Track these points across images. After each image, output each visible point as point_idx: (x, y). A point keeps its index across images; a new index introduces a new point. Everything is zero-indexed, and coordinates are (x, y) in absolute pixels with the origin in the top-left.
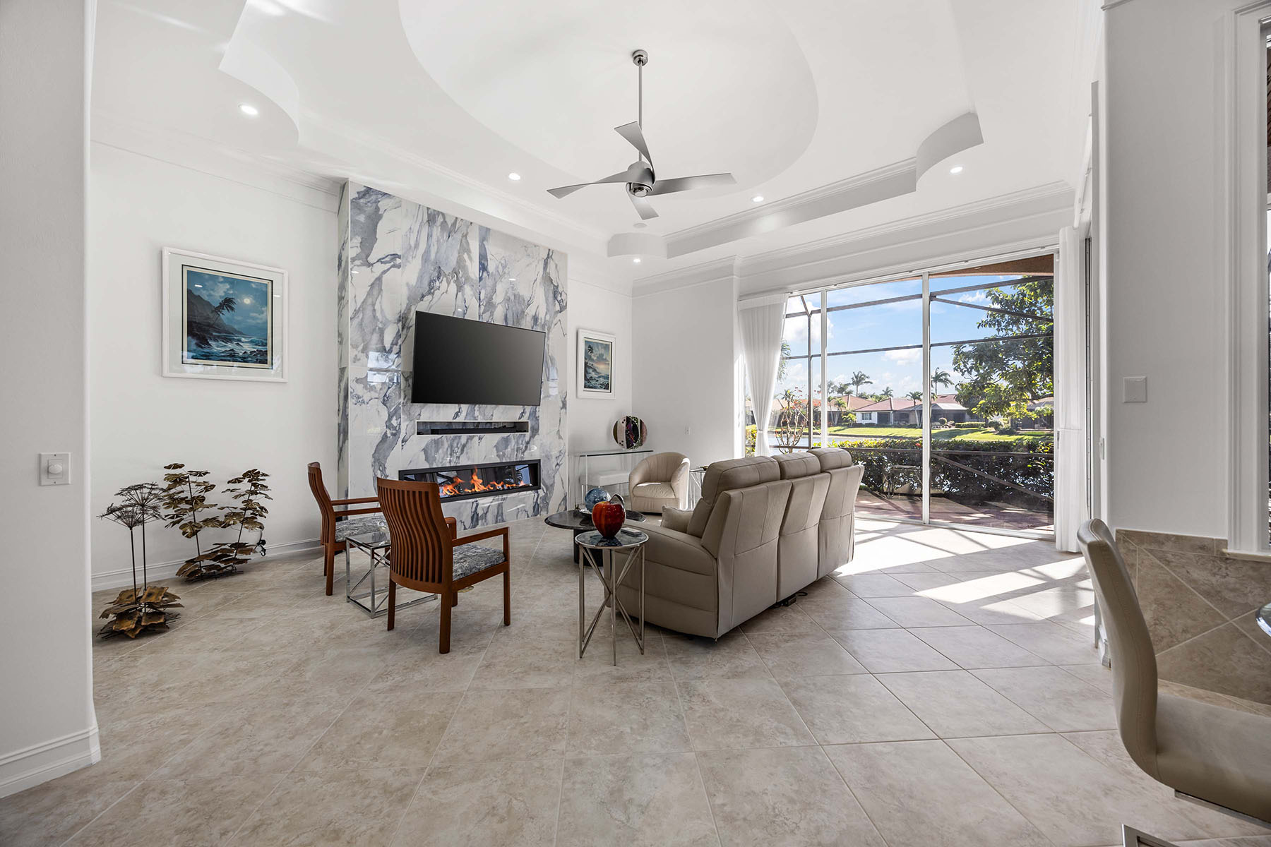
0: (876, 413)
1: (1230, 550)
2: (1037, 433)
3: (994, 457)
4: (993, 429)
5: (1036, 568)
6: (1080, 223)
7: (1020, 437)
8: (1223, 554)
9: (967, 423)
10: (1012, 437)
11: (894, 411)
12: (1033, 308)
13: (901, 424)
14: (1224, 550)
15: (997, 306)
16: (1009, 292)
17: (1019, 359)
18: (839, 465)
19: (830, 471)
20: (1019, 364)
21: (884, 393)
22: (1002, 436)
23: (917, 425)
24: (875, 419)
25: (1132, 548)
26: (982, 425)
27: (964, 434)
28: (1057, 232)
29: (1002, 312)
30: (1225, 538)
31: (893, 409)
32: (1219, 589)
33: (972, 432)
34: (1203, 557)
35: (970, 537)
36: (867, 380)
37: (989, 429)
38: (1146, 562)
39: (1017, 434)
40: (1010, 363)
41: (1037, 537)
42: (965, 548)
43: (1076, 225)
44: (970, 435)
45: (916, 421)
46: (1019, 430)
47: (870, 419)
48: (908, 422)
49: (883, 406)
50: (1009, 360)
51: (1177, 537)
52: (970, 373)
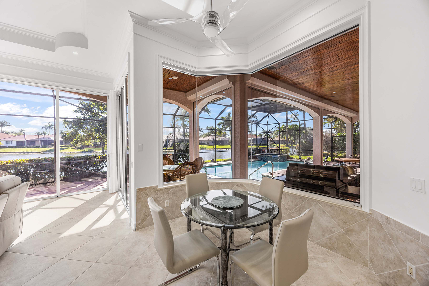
0: (16, 141)
1: (158, 188)
2: (90, 148)
3: (83, 162)
4: (74, 147)
5: (104, 203)
6: (116, 90)
7: (84, 150)
8: (157, 189)
9: (64, 145)
10: (81, 150)
11: (27, 141)
12: (93, 109)
13: (31, 146)
14: (157, 188)
15: (81, 106)
16: (87, 103)
17: (89, 125)
18: (13, 185)
19: (7, 192)
20: (89, 127)
21: (20, 131)
22: (78, 150)
23: (40, 147)
24: (14, 144)
25: (140, 193)
26: (70, 146)
27: (62, 150)
28: (110, 90)
29: (83, 109)
30: (157, 185)
31: (26, 139)
32: (156, 198)
33: (66, 149)
34: (154, 191)
35: (77, 197)
36: (9, 125)
37: (73, 147)
38: (143, 196)
39: (83, 149)
40: (85, 127)
41: (102, 190)
42: (77, 204)
43: (115, 90)
44: (65, 150)
45: (39, 145)
46: (84, 147)
47: (11, 144)
48: (35, 145)
49: (21, 138)
50: (85, 126)
51: (149, 187)
52: (70, 129)
